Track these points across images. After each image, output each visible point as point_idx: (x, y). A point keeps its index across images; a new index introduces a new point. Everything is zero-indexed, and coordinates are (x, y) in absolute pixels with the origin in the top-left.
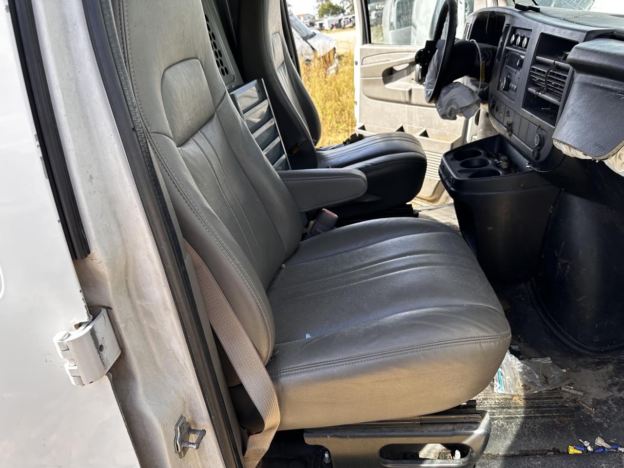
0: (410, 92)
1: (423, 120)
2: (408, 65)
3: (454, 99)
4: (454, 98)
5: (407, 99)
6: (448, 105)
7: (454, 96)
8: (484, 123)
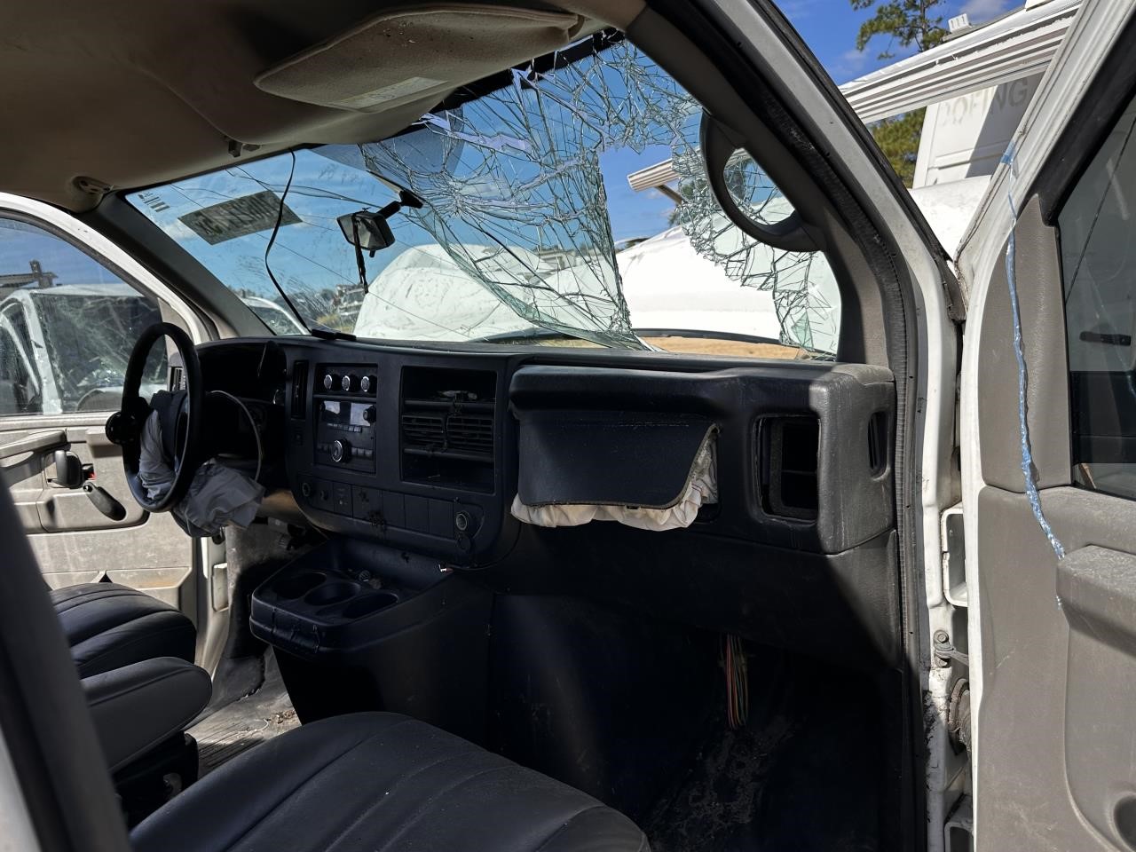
0: (50, 506)
1: (94, 557)
2: (31, 453)
3: (221, 495)
4: (219, 492)
5: (45, 521)
6: (209, 508)
7: (218, 489)
8: (238, 537)
